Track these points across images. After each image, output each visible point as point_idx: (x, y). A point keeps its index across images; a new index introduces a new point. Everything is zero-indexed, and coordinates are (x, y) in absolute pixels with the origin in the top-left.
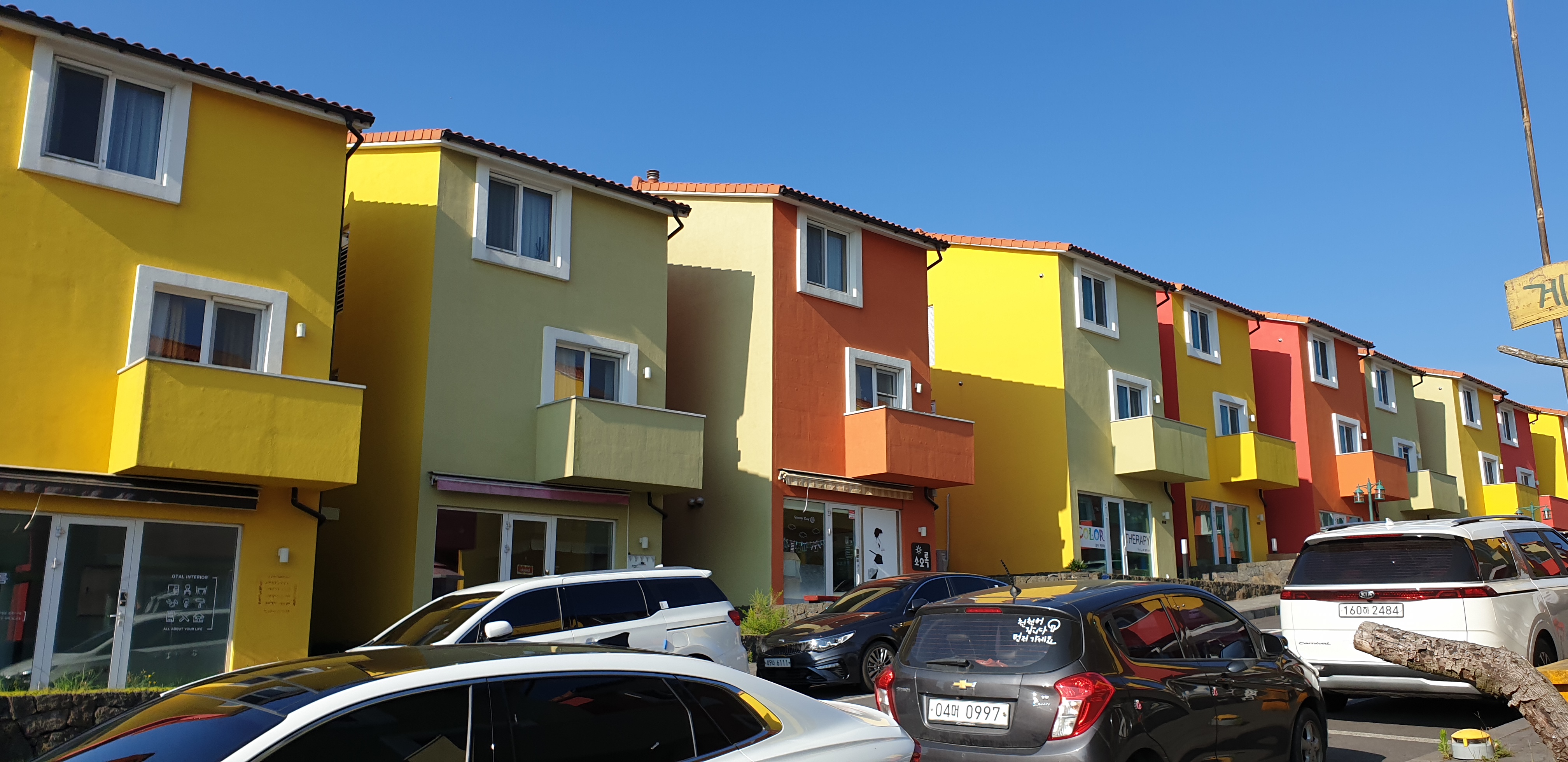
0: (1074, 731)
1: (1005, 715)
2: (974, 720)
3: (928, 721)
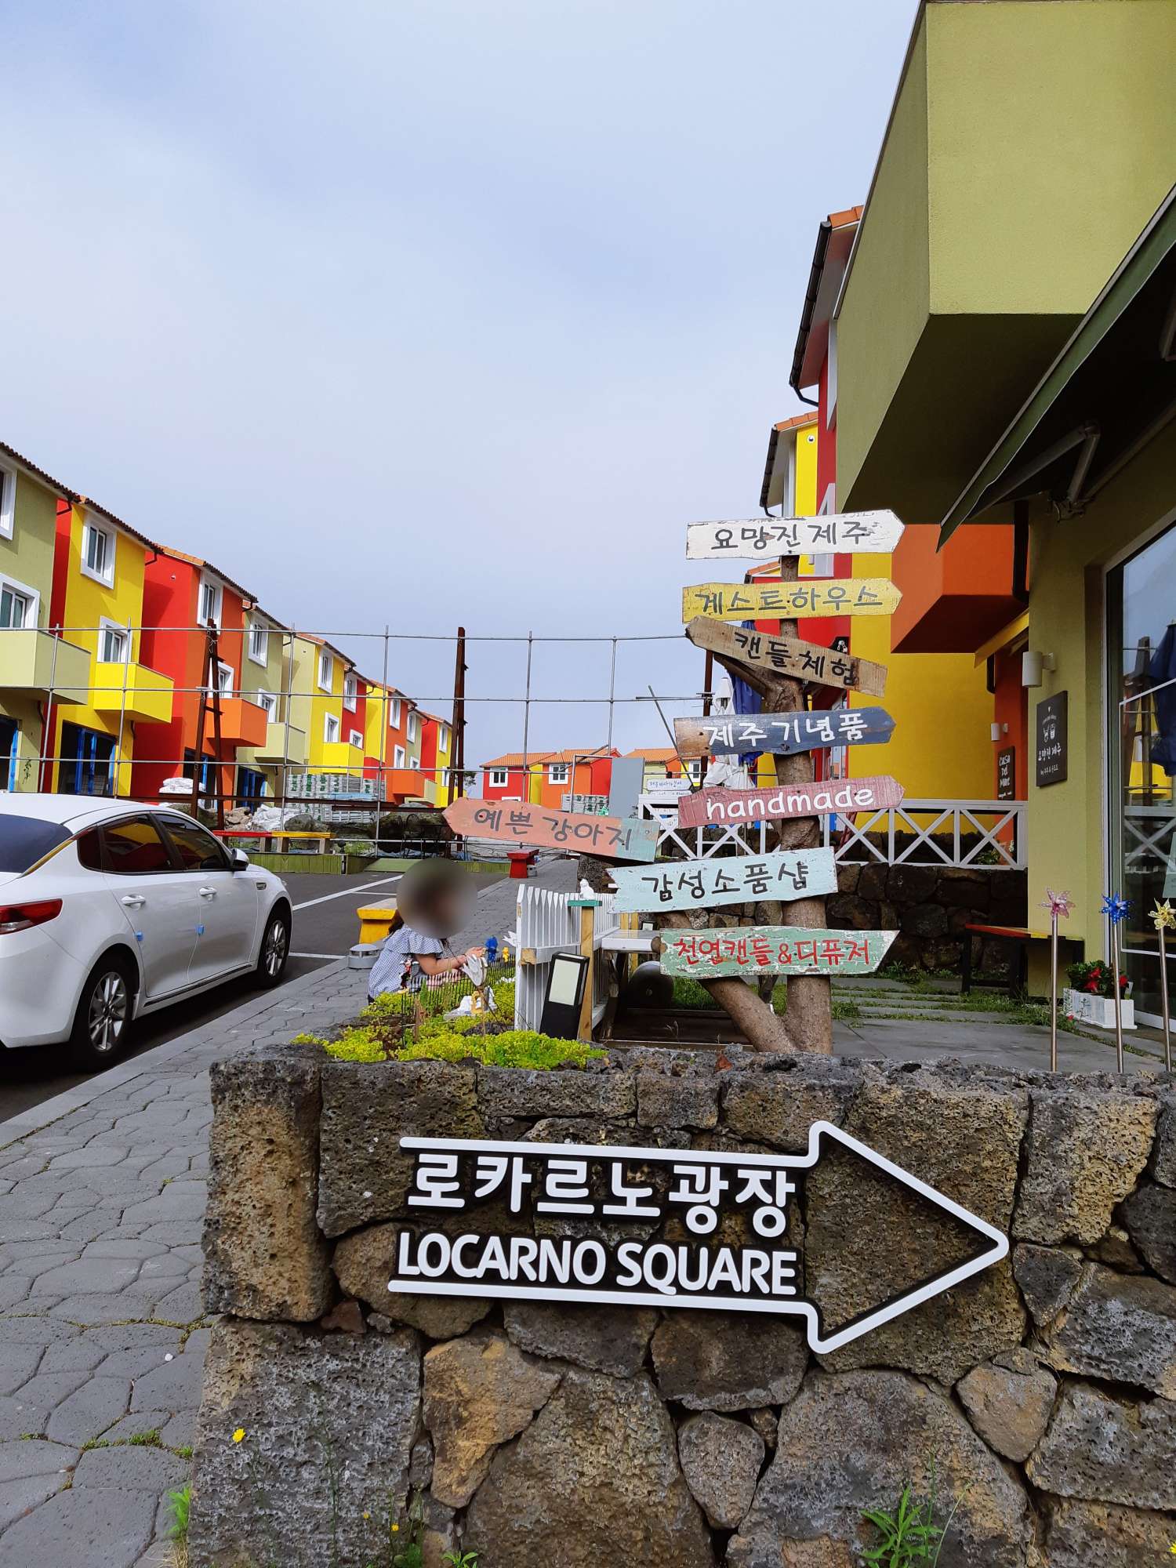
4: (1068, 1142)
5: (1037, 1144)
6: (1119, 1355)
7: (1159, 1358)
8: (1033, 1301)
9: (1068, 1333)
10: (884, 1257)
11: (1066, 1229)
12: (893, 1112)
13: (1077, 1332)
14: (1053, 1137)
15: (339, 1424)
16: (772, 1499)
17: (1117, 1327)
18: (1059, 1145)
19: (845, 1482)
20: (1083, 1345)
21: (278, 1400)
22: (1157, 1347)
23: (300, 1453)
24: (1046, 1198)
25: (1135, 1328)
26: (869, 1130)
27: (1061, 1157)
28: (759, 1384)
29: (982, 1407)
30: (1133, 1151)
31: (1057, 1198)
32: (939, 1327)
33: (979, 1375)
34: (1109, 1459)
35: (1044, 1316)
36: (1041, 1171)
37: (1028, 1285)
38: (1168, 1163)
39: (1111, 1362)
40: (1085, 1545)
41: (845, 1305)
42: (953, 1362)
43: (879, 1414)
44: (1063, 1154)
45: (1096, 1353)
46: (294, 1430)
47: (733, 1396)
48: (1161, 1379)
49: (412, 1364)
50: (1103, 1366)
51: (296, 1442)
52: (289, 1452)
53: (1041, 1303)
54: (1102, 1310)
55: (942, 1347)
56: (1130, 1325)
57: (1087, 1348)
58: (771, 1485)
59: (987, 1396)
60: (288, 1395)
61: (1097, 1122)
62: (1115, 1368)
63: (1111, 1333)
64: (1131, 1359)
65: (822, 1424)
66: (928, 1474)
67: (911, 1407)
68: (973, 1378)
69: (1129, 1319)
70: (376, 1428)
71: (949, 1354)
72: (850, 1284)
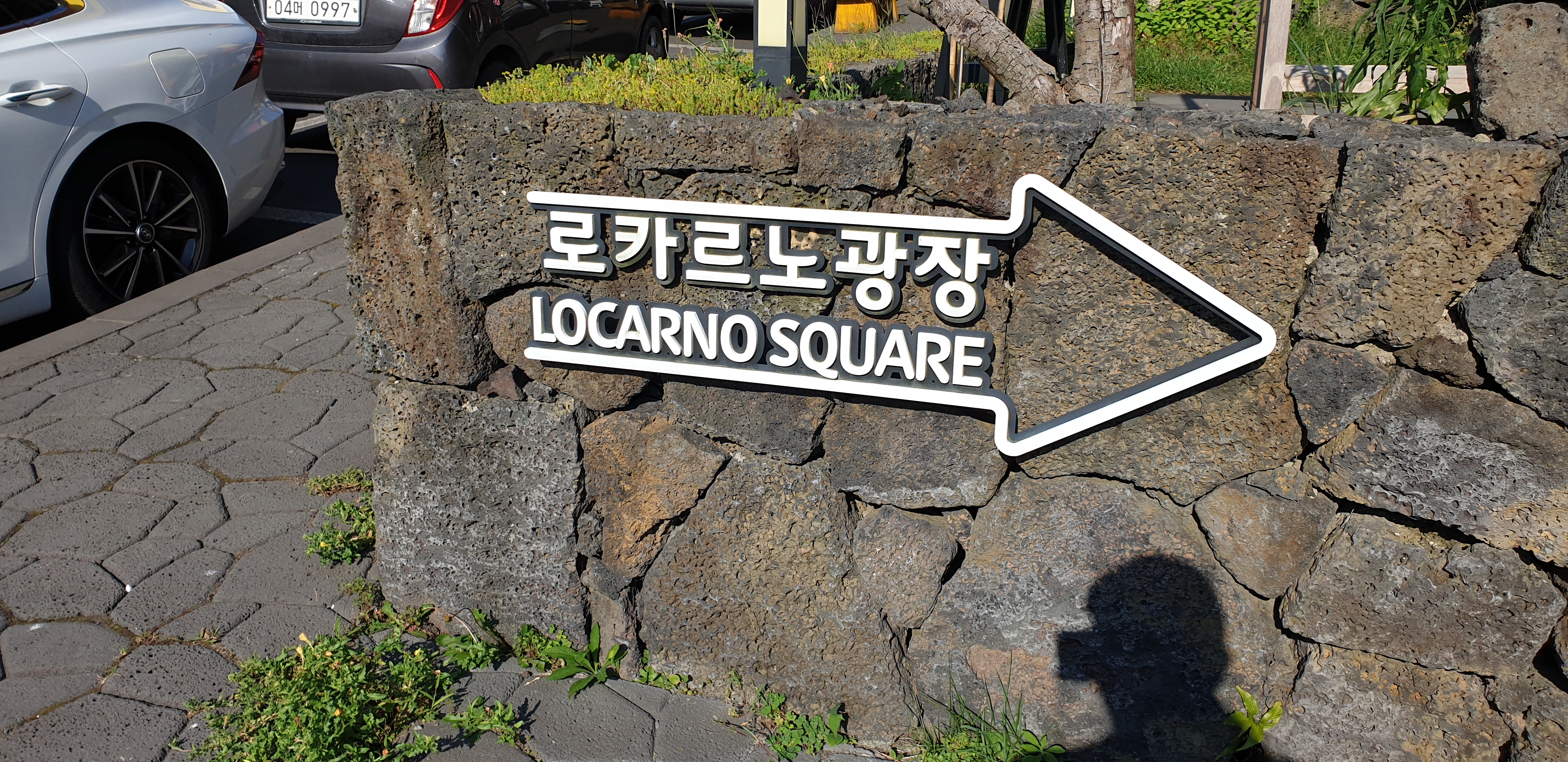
0: (431, 26)
1: (355, 11)
2: (320, 17)
3: (266, 19)
4: (1392, 206)
5: (1344, 210)
6: (1427, 487)
7: (1486, 497)
8: (1310, 413)
9: (1354, 454)
10: (1111, 349)
11: (1371, 324)
12: (1138, 164)
13: (1368, 454)
14: (1370, 200)
15: (501, 488)
16: (957, 604)
17: (1427, 453)
18: (1377, 211)
19: (1044, 597)
20: (1376, 471)
21: (439, 460)
22: (1485, 482)
23: (466, 513)
24: (1348, 282)
25: (1455, 456)
26: (1104, 188)
27: (1377, 228)
28: (946, 482)
29: (1226, 532)
30: (1495, 220)
31: (1365, 283)
32: (1178, 435)
33: (1224, 494)
34: (1388, 608)
35: (1321, 431)
36: (1344, 246)
37: (1305, 392)
38: (1550, 240)
39: (1413, 495)
40: (1345, 696)
41: (1054, 403)
42: (1192, 477)
43: (1090, 528)
44: (1383, 224)
45: (1393, 482)
46: (458, 490)
47: (915, 492)
48: (1485, 522)
49: (567, 434)
50: (1401, 499)
51: (461, 502)
52: (455, 511)
53: (1321, 416)
54: (1407, 429)
55: (1179, 459)
56: (1448, 451)
57: (1380, 475)
58: (957, 590)
59: (1231, 520)
60: (448, 457)
61: (1444, 180)
62: (1418, 502)
63: (1418, 459)
64: (1443, 494)
65: (1019, 532)
66: (1148, 599)
67: (1131, 523)
68: (1217, 499)
69: (1449, 444)
70: (536, 494)
71: (1188, 468)
72: (1061, 378)
